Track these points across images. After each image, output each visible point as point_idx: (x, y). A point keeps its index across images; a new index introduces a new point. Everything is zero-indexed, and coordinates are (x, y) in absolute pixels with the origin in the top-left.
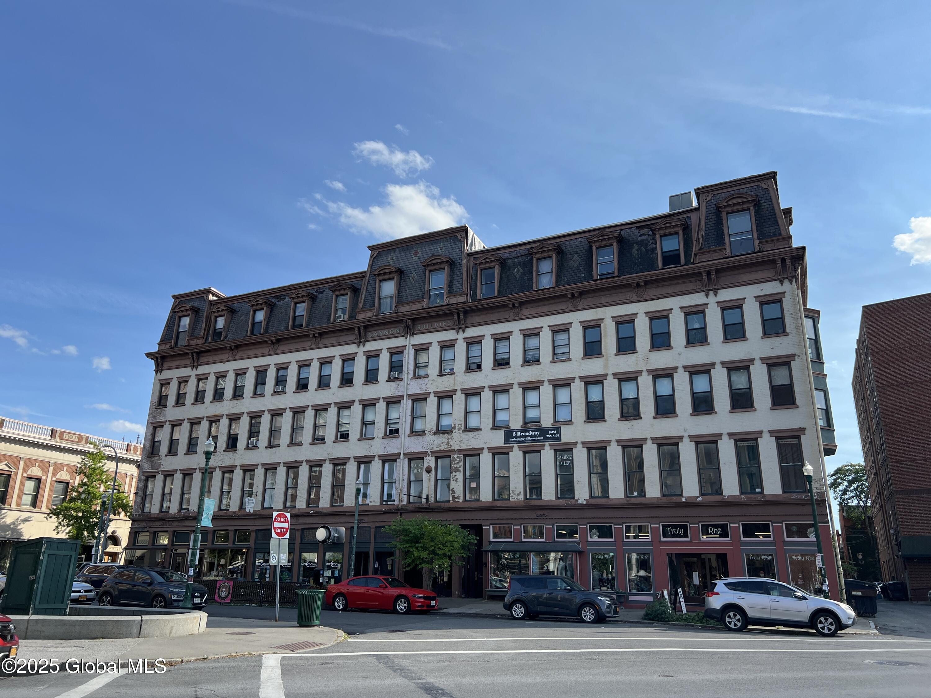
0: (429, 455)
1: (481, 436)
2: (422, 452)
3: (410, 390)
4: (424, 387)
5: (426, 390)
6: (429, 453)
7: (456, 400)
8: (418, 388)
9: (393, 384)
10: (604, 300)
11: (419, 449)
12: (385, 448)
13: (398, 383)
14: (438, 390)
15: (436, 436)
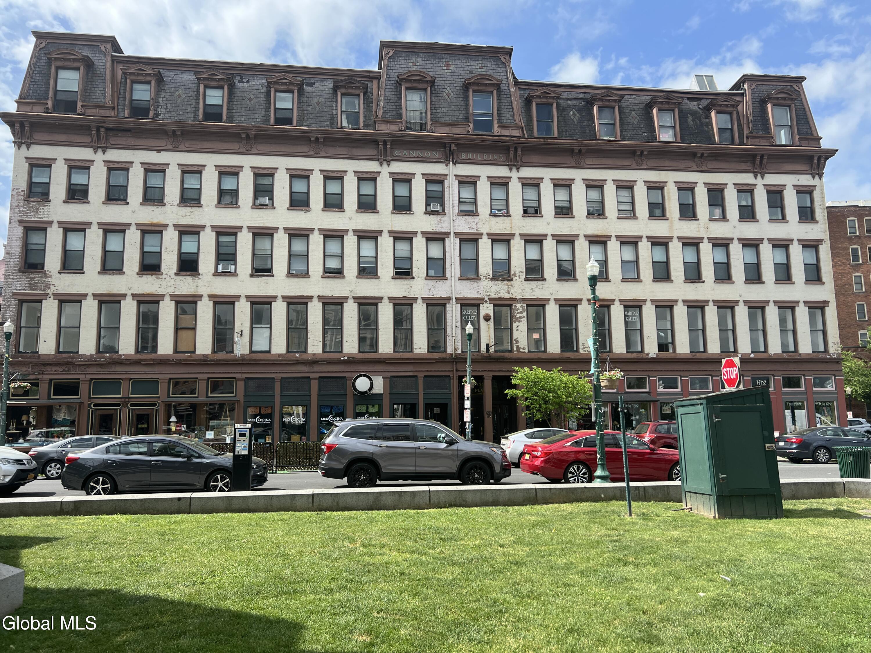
0: (486, 302)
1: (546, 286)
2: (477, 298)
3: (456, 227)
4: (474, 226)
5: (477, 230)
6: (486, 299)
7: (514, 246)
8: (467, 227)
9: (434, 219)
10: (667, 163)
11: (474, 295)
12: (430, 290)
13: (439, 217)
14: (492, 232)
15: (493, 282)
